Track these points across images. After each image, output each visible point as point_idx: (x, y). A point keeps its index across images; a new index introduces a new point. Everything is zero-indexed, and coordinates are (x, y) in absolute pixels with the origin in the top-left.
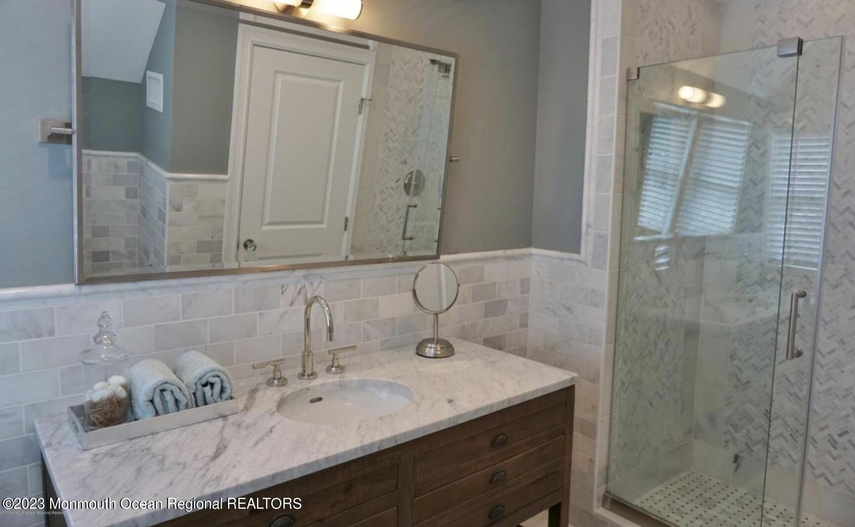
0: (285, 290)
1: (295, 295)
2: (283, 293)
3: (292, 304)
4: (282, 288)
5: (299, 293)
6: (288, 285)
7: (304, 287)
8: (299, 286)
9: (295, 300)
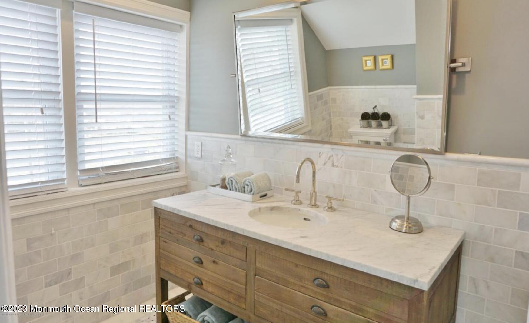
0: (321, 155)
1: (327, 160)
2: (320, 156)
3: (325, 164)
4: (320, 154)
5: (329, 159)
6: (323, 153)
7: (332, 156)
8: (329, 155)
9: (326, 162)
